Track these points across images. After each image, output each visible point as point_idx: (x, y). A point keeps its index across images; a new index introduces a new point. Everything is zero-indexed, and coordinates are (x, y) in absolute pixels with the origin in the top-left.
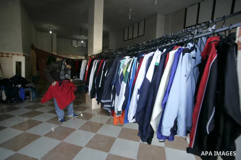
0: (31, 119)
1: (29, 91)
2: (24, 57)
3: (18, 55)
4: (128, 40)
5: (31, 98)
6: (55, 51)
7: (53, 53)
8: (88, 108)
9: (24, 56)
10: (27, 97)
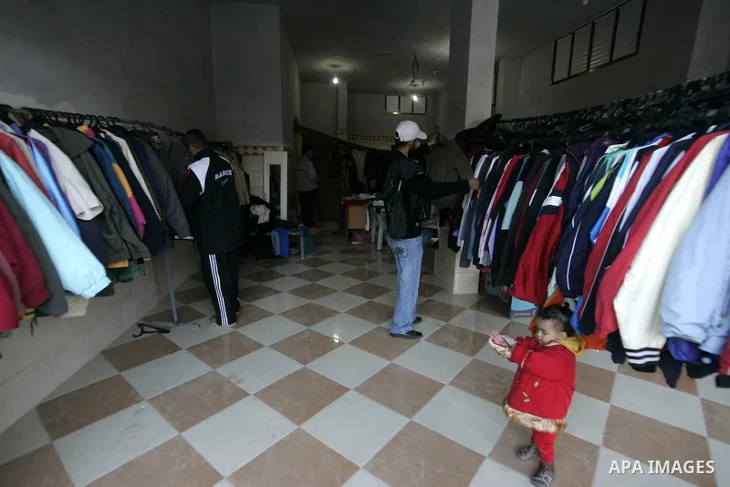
0: (314, 302)
1: (298, 237)
2: (286, 153)
3: (274, 149)
4: (570, 77)
5: (302, 254)
6: (345, 132)
7: (339, 137)
8: (444, 288)
9: (285, 149)
10: (294, 251)
